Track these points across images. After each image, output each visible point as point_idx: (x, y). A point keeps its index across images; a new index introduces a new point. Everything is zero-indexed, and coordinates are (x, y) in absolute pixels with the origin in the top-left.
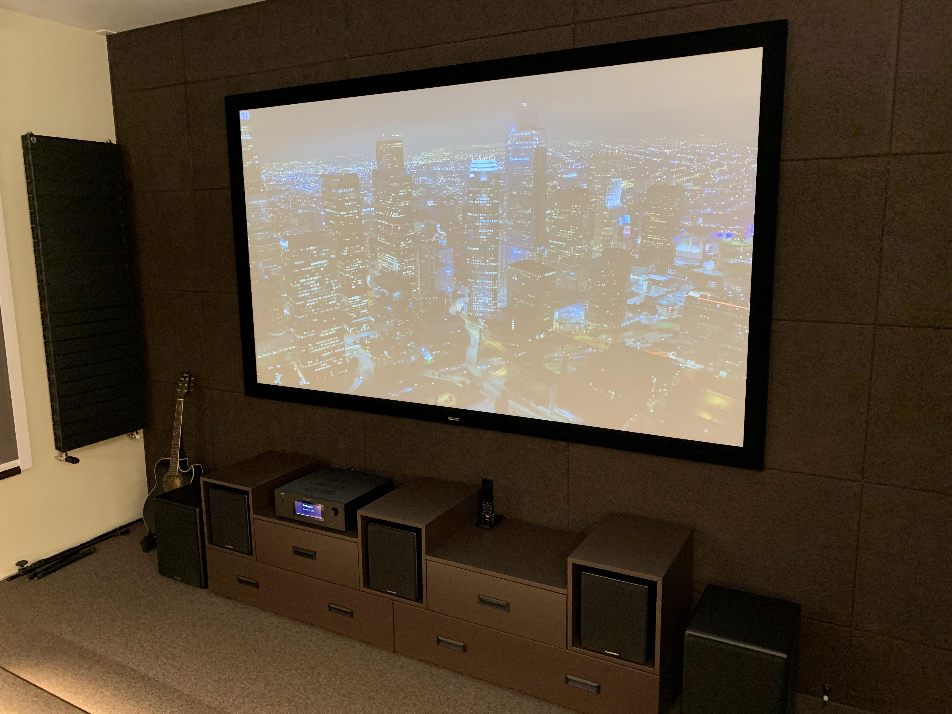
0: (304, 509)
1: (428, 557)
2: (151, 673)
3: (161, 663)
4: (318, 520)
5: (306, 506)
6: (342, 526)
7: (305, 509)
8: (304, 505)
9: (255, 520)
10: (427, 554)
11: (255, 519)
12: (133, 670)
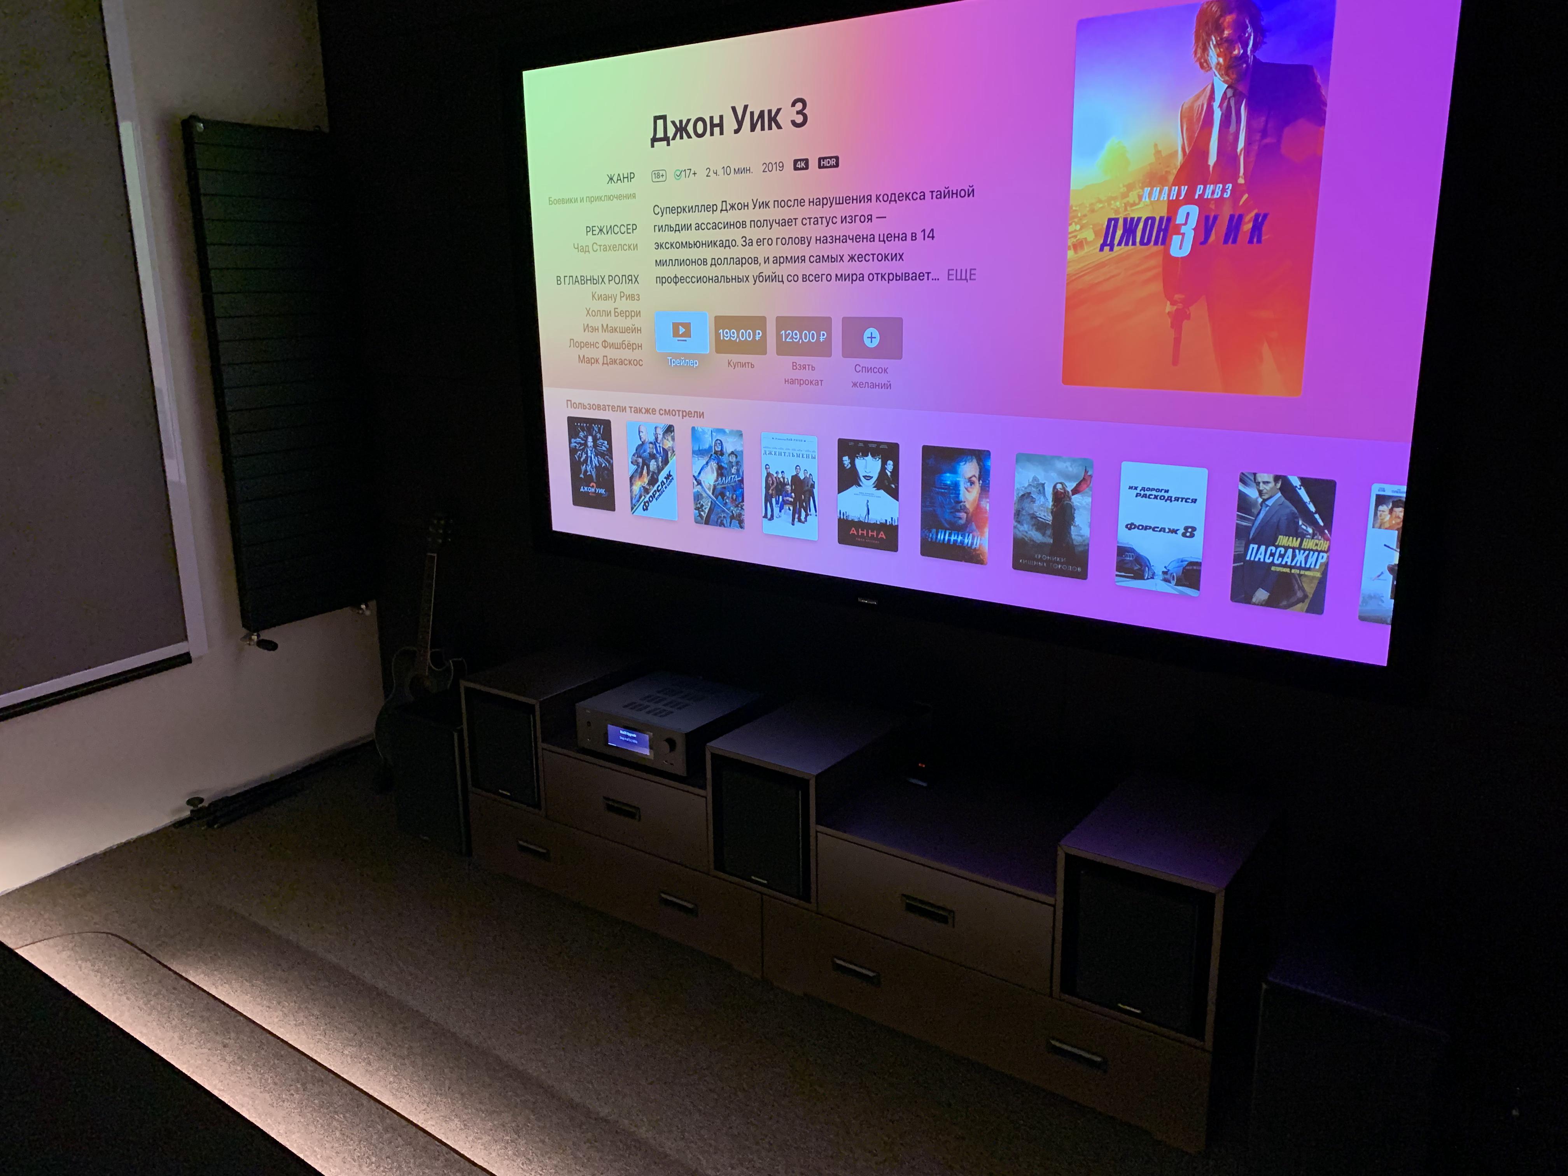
0: (621, 738)
1: (820, 828)
2: (381, 985)
3: (396, 969)
4: (643, 757)
5: (625, 733)
6: (680, 768)
7: (623, 739)
8: (621, 732)
9: (544, 751)
10: (818, 822)
11: (546, 749)
12: (354, 977)
